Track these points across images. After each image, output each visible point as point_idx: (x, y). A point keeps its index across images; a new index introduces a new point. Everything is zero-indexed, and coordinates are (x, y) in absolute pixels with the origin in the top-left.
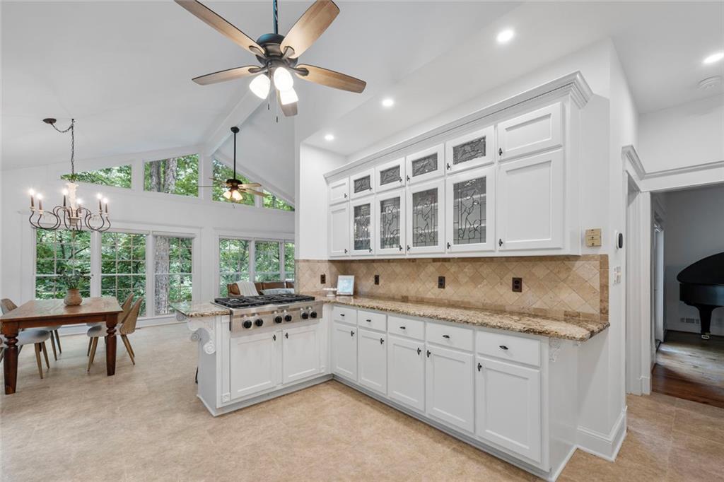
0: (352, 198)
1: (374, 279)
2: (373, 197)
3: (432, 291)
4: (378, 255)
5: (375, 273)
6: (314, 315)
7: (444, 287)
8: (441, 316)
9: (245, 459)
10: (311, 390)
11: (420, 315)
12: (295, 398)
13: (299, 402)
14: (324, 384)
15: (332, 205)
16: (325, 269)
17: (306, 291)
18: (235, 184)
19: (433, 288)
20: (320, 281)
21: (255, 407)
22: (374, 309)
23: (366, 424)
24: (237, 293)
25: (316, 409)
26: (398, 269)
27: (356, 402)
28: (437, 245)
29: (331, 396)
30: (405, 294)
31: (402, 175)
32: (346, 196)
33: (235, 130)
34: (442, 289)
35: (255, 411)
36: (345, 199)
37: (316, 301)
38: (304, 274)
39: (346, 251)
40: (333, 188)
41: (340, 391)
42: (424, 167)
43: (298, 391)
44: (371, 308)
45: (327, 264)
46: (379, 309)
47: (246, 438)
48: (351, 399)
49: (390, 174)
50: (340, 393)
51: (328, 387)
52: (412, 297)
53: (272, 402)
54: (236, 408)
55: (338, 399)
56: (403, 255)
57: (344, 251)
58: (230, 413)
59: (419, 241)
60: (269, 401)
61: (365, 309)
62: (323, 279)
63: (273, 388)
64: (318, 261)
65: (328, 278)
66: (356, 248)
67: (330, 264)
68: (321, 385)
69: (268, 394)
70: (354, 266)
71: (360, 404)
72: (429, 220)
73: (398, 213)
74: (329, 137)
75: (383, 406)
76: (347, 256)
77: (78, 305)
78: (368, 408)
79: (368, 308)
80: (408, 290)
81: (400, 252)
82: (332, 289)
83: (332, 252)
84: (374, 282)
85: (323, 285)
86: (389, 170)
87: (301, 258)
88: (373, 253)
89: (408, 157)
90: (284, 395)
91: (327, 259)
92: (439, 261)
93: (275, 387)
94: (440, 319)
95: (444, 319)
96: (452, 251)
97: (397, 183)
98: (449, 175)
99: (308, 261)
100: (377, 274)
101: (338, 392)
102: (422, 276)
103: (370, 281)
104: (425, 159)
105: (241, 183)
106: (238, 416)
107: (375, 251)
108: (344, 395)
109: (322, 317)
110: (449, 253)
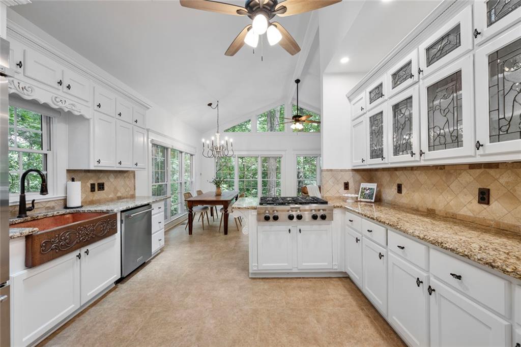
0: (368, 109)
1: (397, 188)
2: (386, 103)
3: (469, 206)
4: (391, 163)
5: (398, 182)
6: (323, 217)
7: (488, 203)
8: (447, 245)
9: (243, 319)
10: (323, 281)
11: (419, 237)
12: (307, 283)
13: (307, 288)
14: (337, 279)
15: (354, 120)
16: (348, 178)
17: (330, 195)
18: (297, 118)
19: (470, 202)
20: (343, 188)
21: (275, 280)
22: (374, 219)
23: (353, 337)
24: (306, 193)
25: (316, 300)
26: (422, 177)
27: (356, 309)
28: (462, 146)
29: (337, 293)
30: (430, 207)
31: (414, 71)
32: (362, 109)
33: (298, 81)
34: (485, 206)
35: (274, 283)
36: (362, 112)
37: (329, 205)
38: (328, 181)
39: (363, 161)
40: (354, 105)
41: (349, 291)
42: (442, 49)
43: (312, 278)
44: (372, 218)
45: (351, 173)
46: (377, 220)
47: (255, 302)
48: (354, 303)
49: (401, 73)
50: (346, 293)
51: (340, 283)
52: (440, 211)
53: (289, 280)
54: (264, 277)
55: (341, 298)
56: (417, 161)
57: (361, 161)
58: (259, 278)
59: (437, 142)
60: (287, 278)
61: (366, 218)
62: (346, 186)
63: (289, 269)
64: (341, 171)
65: (350, 186)
66: (372, 157)
67: (354, 172)
68: (334, 279)
69: (288, 273)
70: (379, 174)
71: (361, 313)
72: (450, 116)
73: (411, 114)
74: (345, 60)
75: (386, 326)
76: (365, 165)
77: (220, 195)
78: (367, 321)
79: (369, 217)
80: (434, 202)
81: (412, 159)
82: (353, 195)
83: (354, 162)
84: (397, 191)
85: (346, 191)
86: (402, 69)
87: (324, 168)
88: (385, 161)
89: (420, 46)
90: (300, 278)
91: (351, 168)
92: (481, 168)
93: (291, 269)
94: (446, 248)
95: (452, 250)
96: (487, 152)
97: (409, 81)
98: (480, 45)
99: (331, 170)
100: (400, 183)
101: (346, 291)
102: (453, 186)
103: (393, 190)
104: (442, 39)
105: (301, 116)
106: (262, 283)
107: (388, 160)
108: (350, 298)
109: (333, 220)
110: (481, 155)
